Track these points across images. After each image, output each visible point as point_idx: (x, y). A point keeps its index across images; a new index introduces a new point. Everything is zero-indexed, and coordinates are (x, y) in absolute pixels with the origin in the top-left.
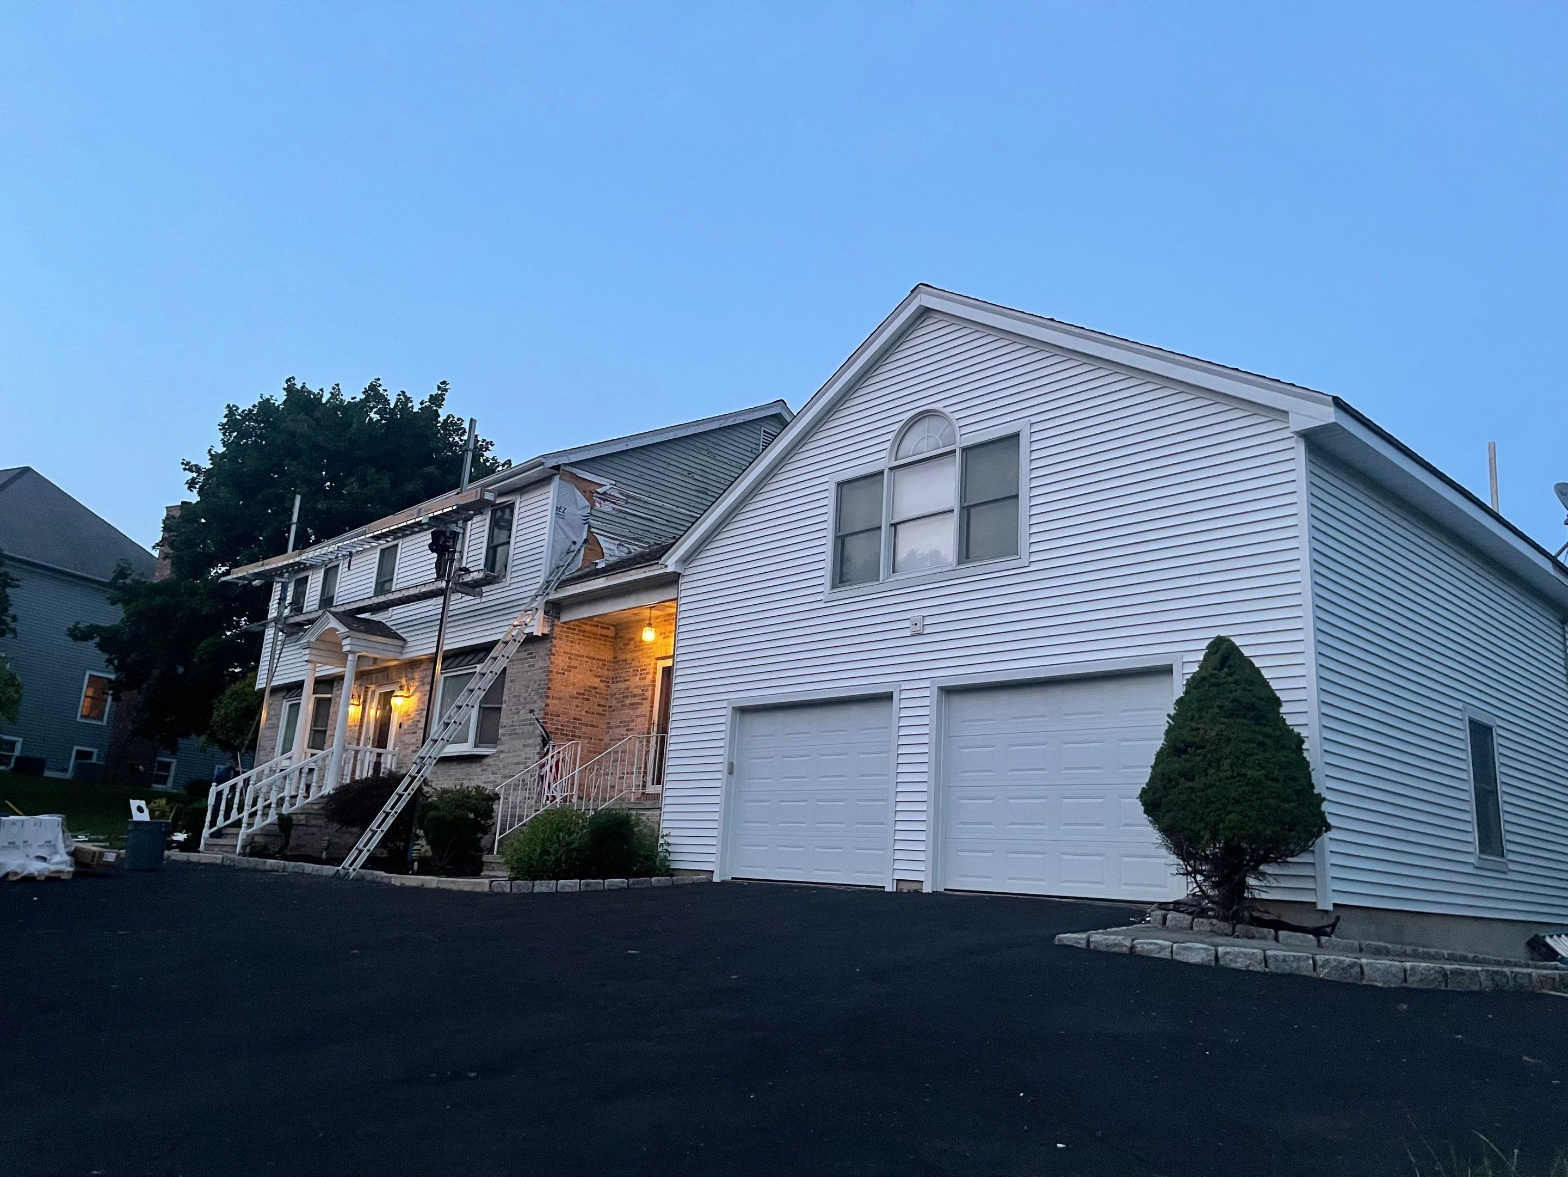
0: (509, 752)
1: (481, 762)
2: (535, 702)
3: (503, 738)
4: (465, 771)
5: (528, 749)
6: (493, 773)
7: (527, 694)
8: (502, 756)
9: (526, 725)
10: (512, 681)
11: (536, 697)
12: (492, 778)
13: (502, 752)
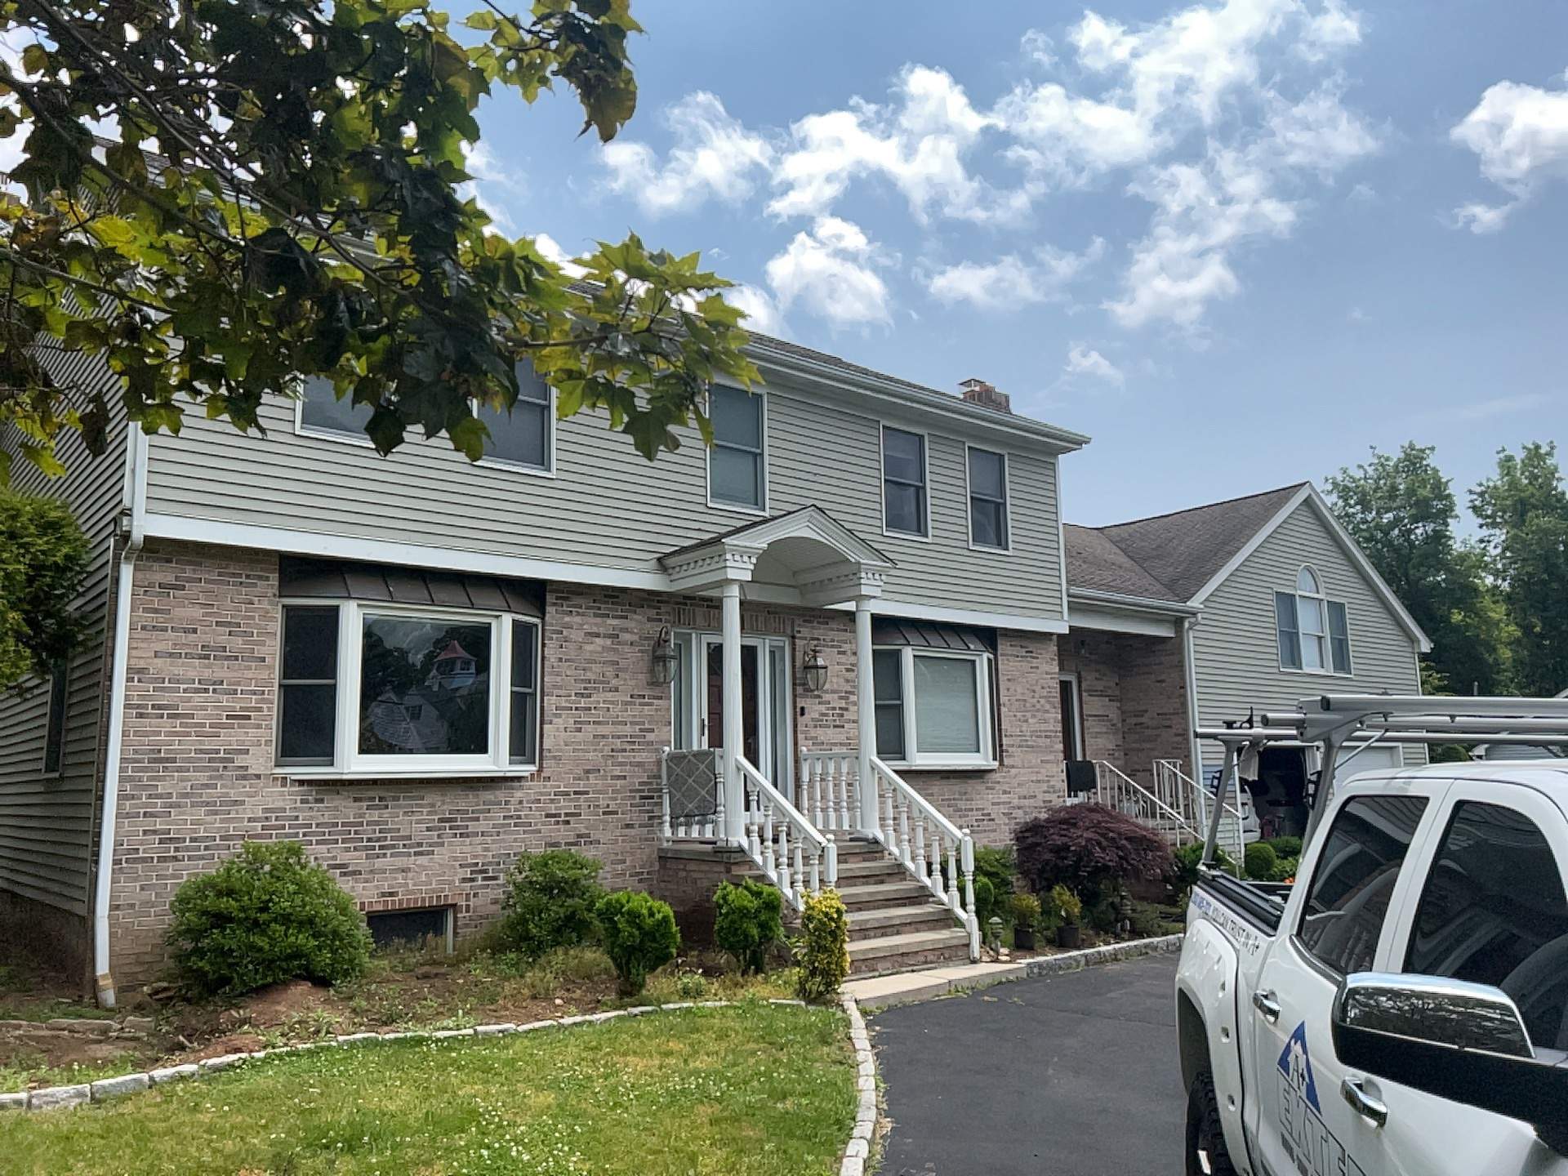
0: (1024, 767)
1: (982, 778)
2: (1047, 711)
3: (1010, 749)
4: (956, 788)
5: (1048, 766)
6: (1005, 792)
7: (1035, 700)
8: (1013, 771)
9: (1040, 737)
10: (1009, 680)
11: (1048, 707)
12: (1004, 798)
13: (1013, 767)
